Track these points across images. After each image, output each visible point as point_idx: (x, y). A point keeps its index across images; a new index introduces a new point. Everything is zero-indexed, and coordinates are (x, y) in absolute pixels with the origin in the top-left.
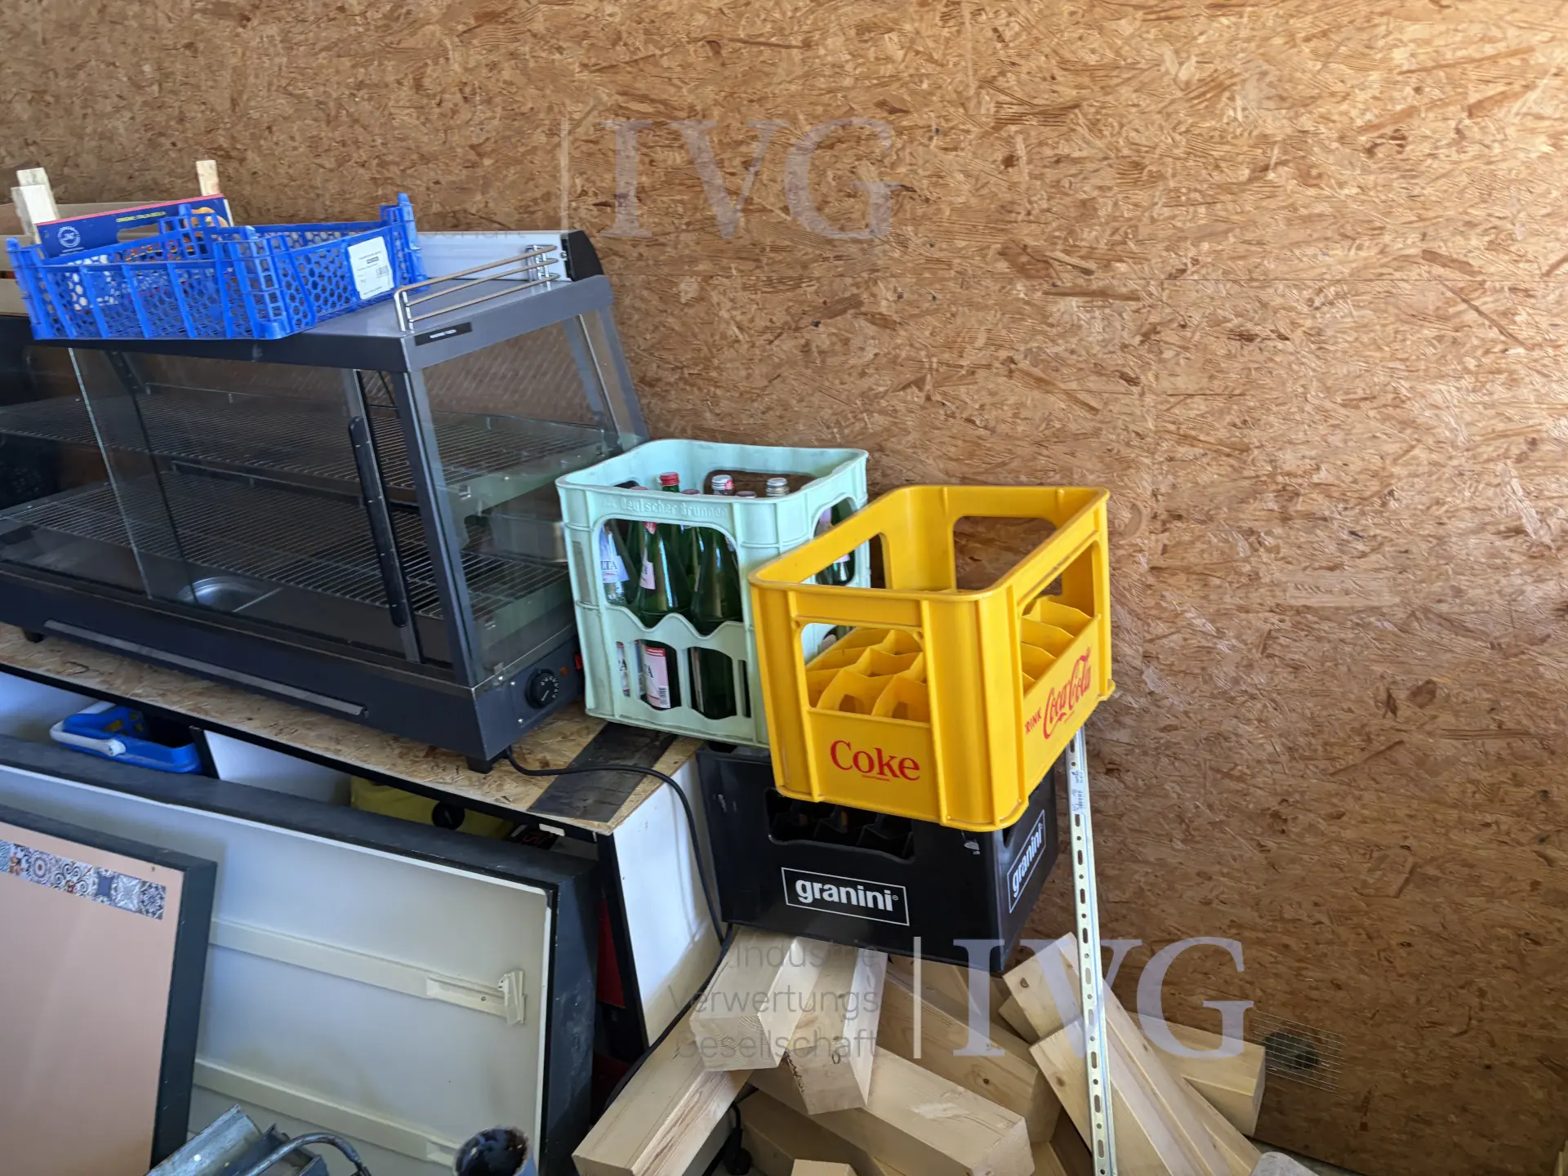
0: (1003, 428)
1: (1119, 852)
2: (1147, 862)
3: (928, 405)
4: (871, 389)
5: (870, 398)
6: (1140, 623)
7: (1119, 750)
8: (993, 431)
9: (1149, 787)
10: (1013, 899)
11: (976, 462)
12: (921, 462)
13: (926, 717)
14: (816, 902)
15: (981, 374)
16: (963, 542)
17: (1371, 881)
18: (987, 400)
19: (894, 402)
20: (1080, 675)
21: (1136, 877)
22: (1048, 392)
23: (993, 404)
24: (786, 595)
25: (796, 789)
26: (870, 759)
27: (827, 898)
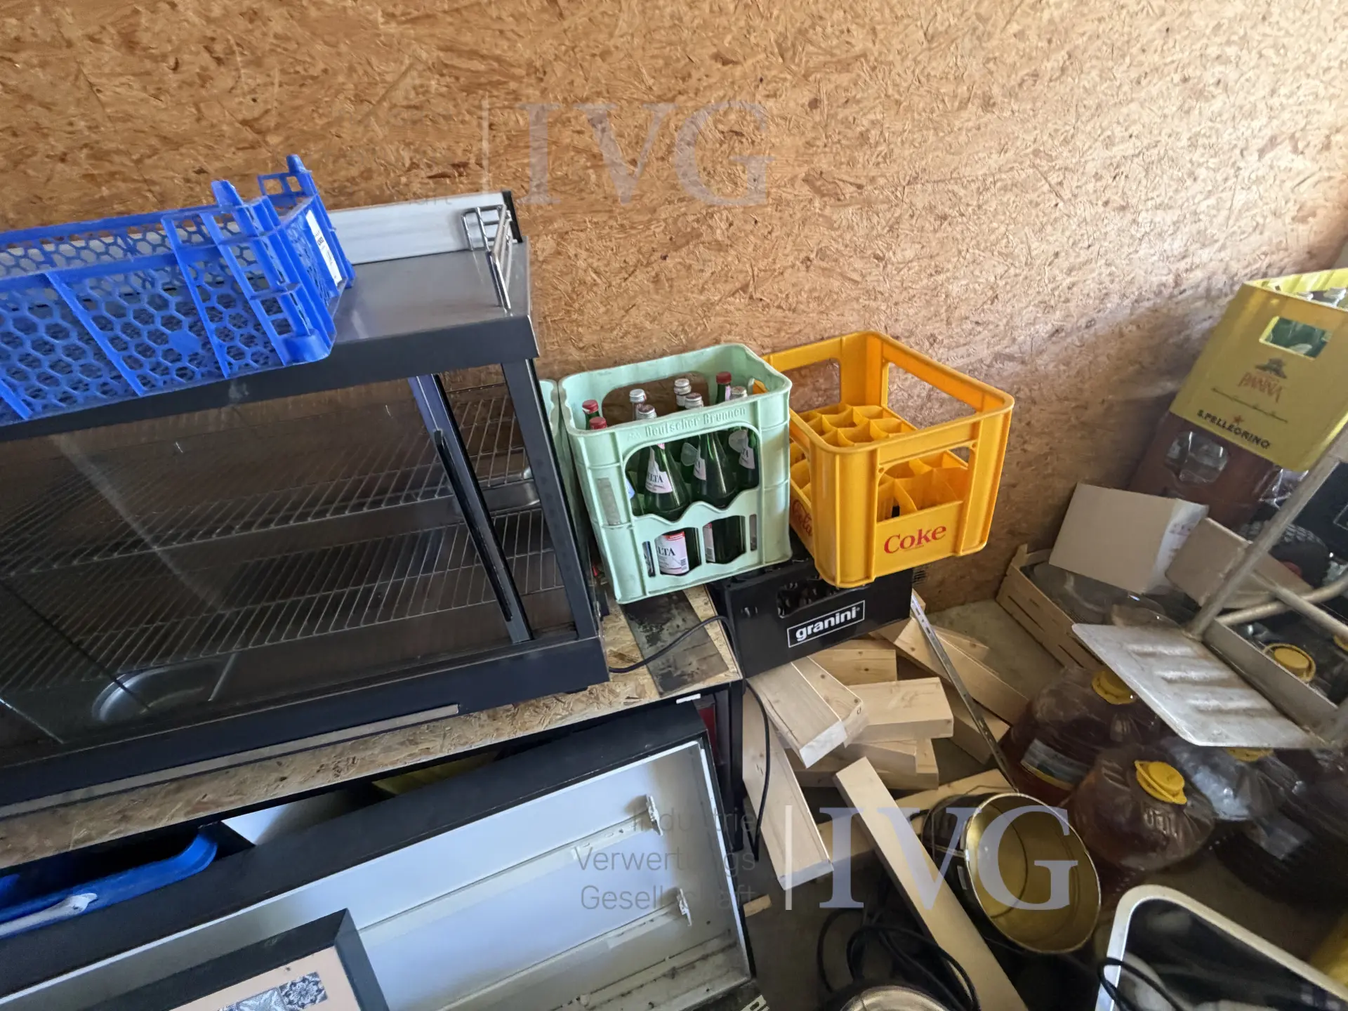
0: (801, 307)
3: (751, 302)
4: (709, 300)
5: (708, 307)
14: (808, 638)
15: (787, 273)
18: (791, 290)
19: (726, 306)
22: (830, 277)
23: (795, 292)
24: (872, 454)
25: (854, 579)
26: (913, 538)
27: (815, 630)
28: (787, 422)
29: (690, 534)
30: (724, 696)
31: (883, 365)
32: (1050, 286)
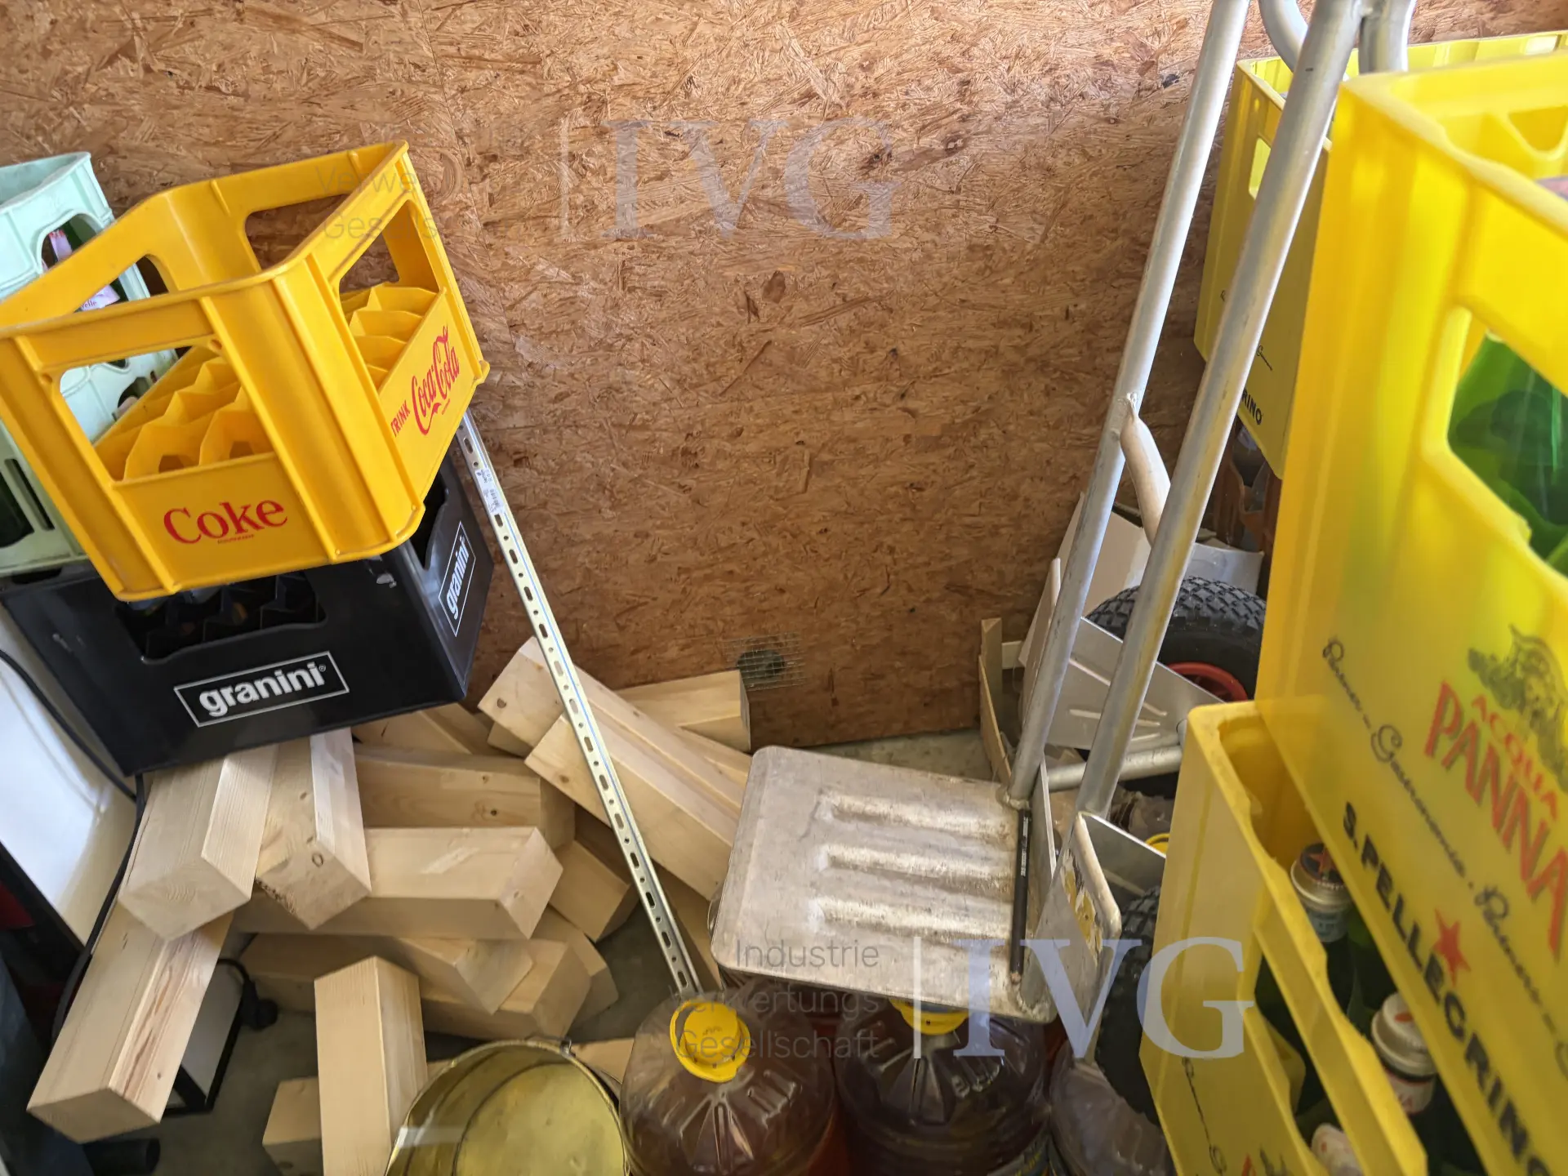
0: (257, 89)
1: (556, 541)
2: (584, 542)
3: (150, 78)
4: (67, 73)
5: (70, 85)
6: (493, 290)
7: (519, 436)
8: (246, 95)
9: (561, 465)
10: (455, 622)
11: (241, 142)
12: (173, 156)
13: (268, 446)
14: (231, 710)
15: (203, 23)
16: (266, 248)
17: (781, 484)
18: (223, 56)
19: (105, 83)
20: (444, 359)
21: (580, 559)
22: (294, 31)
23: (234, 61)
27: (243, 700)
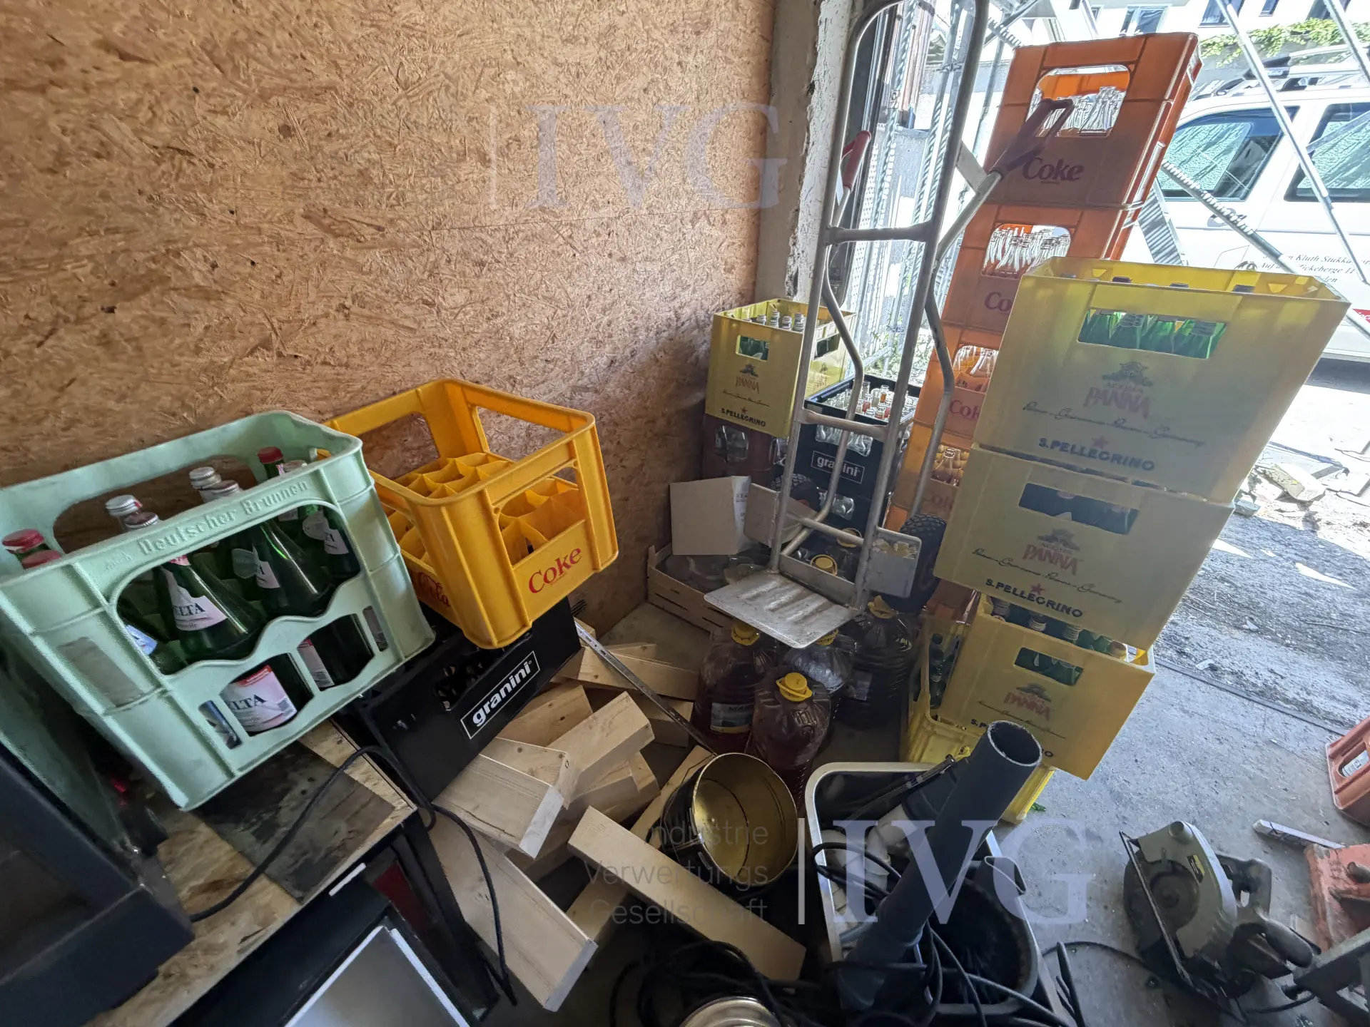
3: (281, 360)
11: (340, 394)
14: (487, 718)
15: (322, 323)
18: (334, 343)
19: (245, 368)
24: (481, 495)
25: (510, 634)
26: (554, 570)
27: (493, 706)
28: (372, 486)
29: (281, 666)
30: (401, 842)
31: (471, 410)
32: (594, 324)
